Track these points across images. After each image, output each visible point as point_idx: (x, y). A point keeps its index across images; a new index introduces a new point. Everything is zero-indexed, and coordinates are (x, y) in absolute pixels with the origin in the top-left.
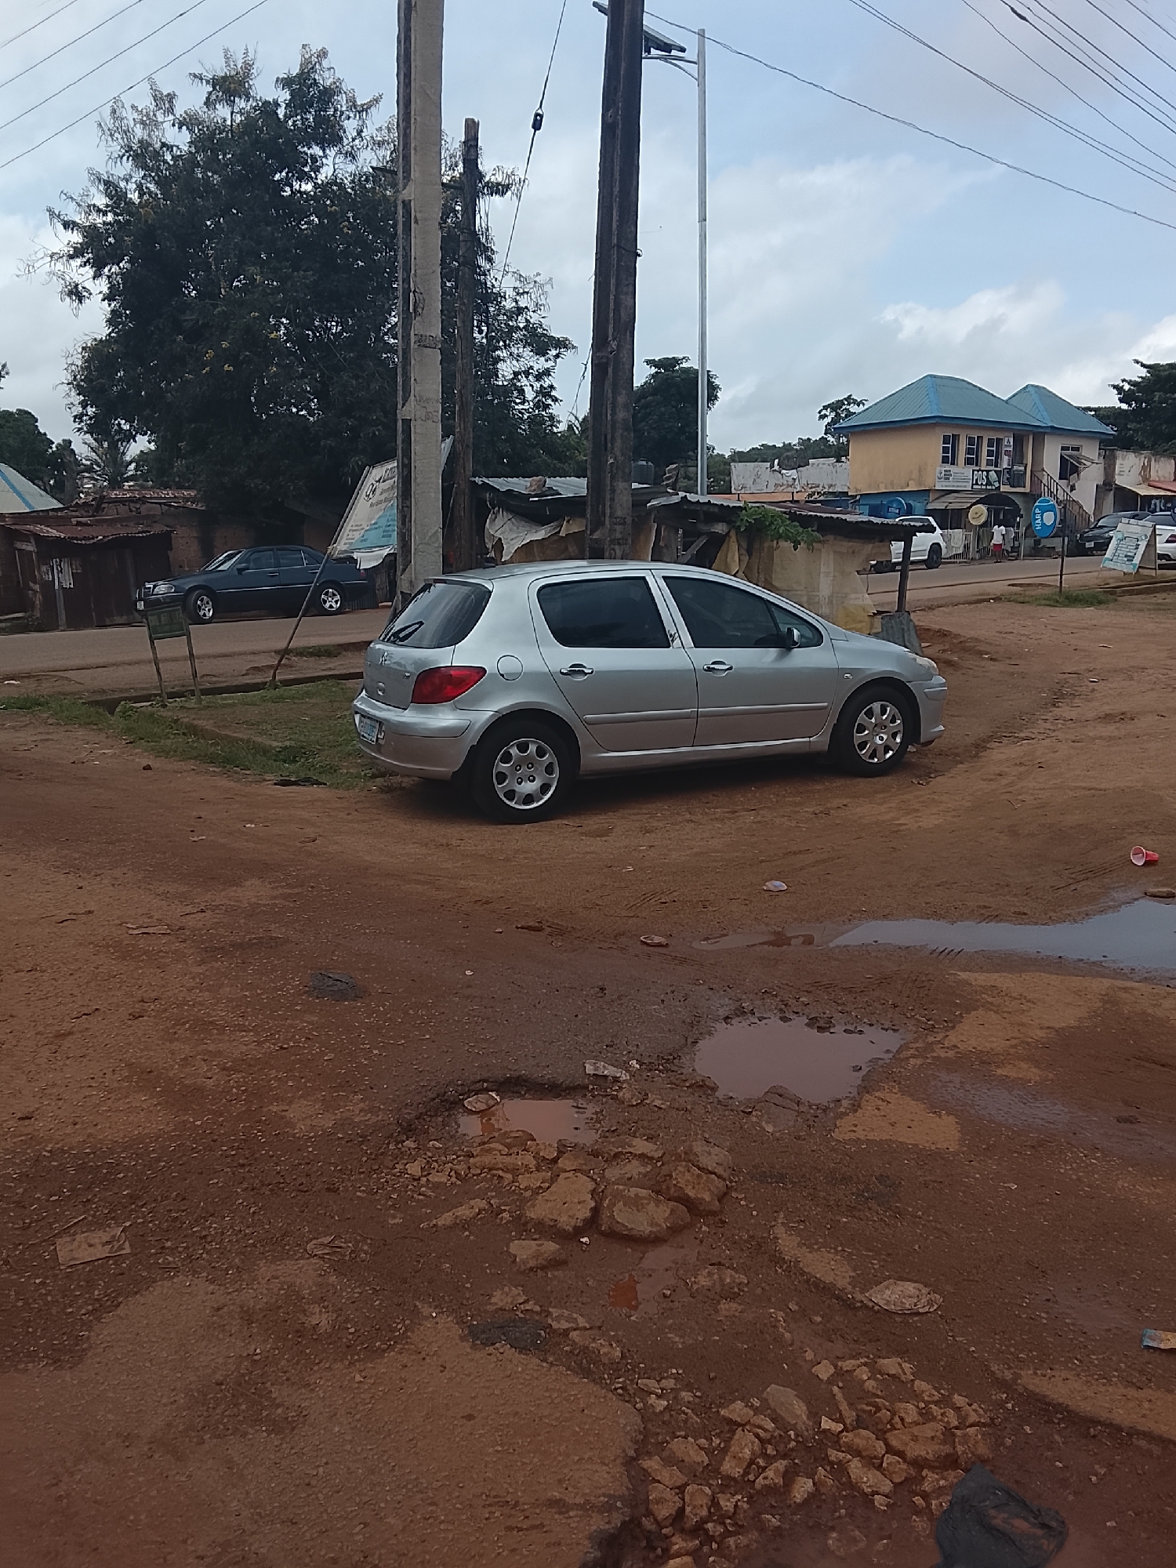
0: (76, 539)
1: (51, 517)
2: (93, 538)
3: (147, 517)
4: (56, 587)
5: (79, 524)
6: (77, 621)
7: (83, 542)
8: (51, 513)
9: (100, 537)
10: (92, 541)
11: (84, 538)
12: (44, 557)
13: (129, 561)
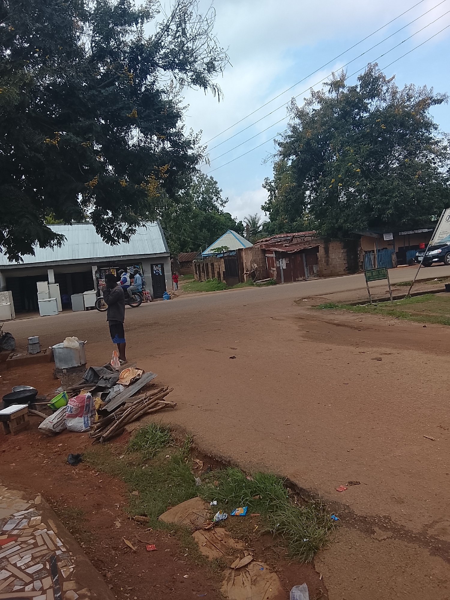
0: (288, 251)
1: (277, 245)
2: (294, 250)
3: (307, 241)
4: (281, 268)
5: (286, 246)
6: (288, 279)
7: (291, 252)
8: (276, 243)
9: (296, 250)
10: (293, 252)
11: (291, 251)
12: (277, 259)
13: (304, 258)
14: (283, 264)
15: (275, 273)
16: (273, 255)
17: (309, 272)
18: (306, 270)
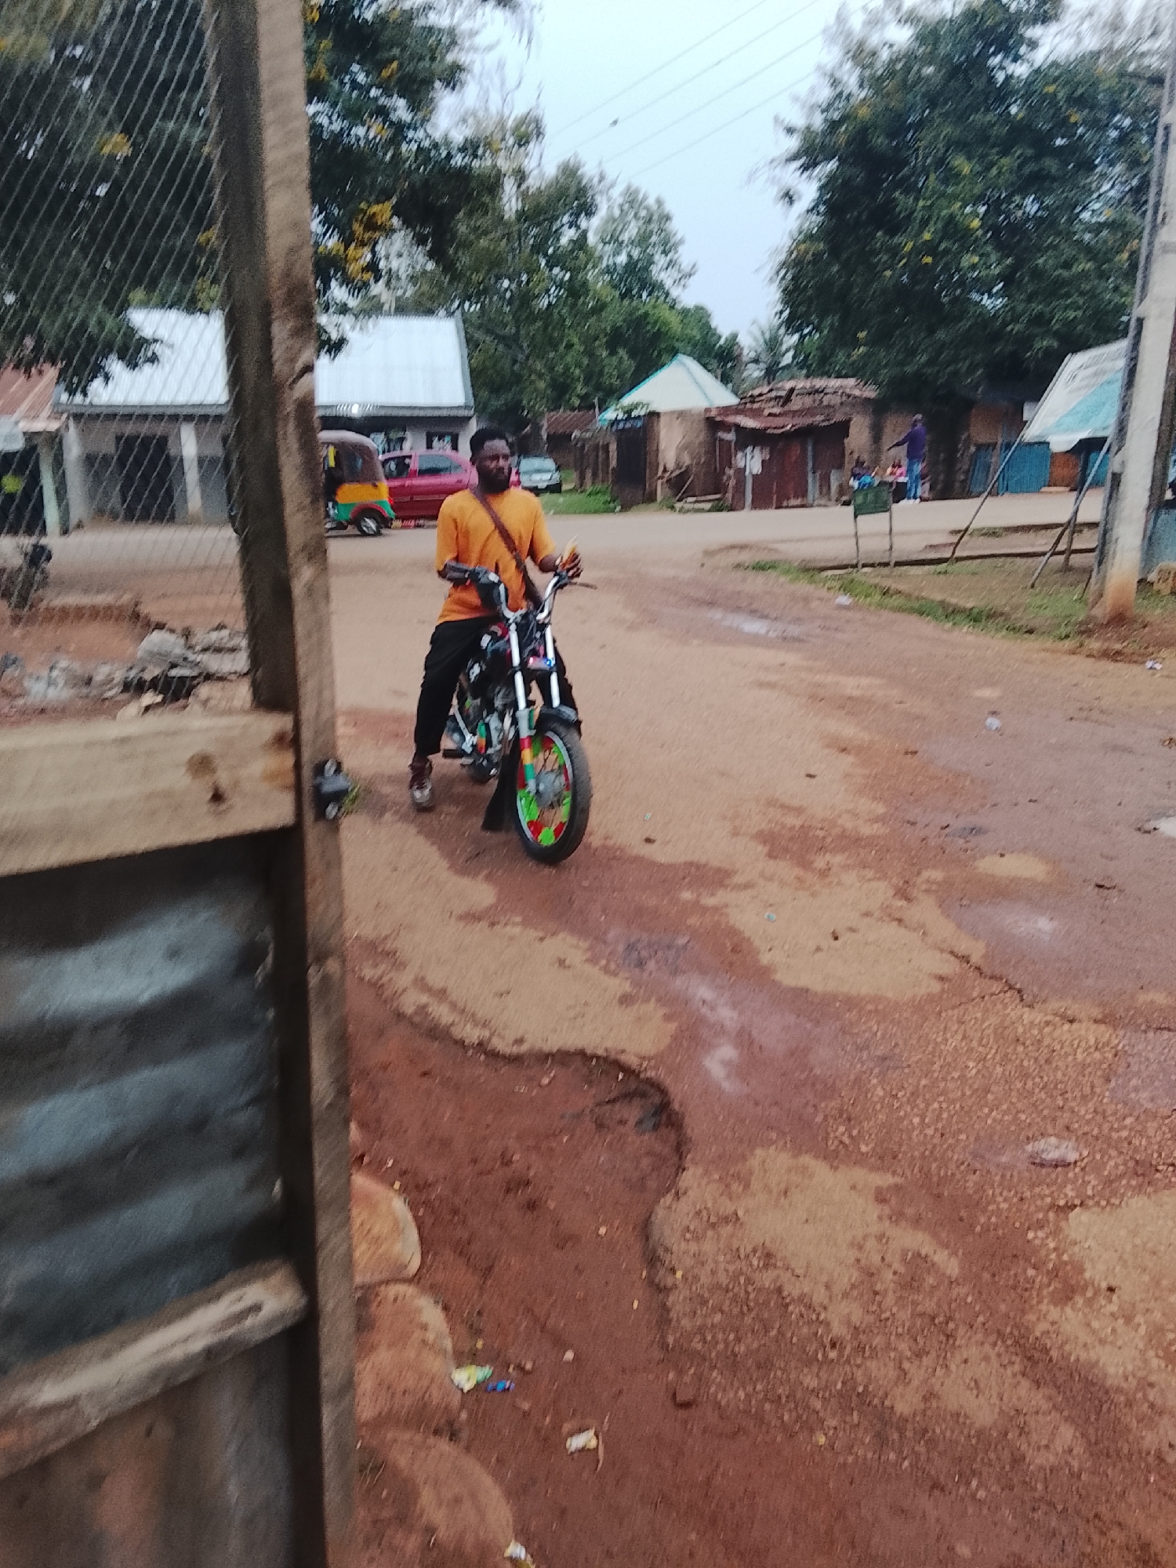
0: (769, 428)
2: (783, 428)
4: (748, 473)
5: (769, 414)
6: (761, 501)
7: (775, 431)
8: (748, 406)
9: (789, 427)
10: (780, 431)
11: (777, 428)
12: (741, 445)
13: (810, 448)
14: (752, 462)
15: (732, 483)
16: (730, 436)
17: (818, 484)
18: (810, 480)
